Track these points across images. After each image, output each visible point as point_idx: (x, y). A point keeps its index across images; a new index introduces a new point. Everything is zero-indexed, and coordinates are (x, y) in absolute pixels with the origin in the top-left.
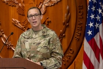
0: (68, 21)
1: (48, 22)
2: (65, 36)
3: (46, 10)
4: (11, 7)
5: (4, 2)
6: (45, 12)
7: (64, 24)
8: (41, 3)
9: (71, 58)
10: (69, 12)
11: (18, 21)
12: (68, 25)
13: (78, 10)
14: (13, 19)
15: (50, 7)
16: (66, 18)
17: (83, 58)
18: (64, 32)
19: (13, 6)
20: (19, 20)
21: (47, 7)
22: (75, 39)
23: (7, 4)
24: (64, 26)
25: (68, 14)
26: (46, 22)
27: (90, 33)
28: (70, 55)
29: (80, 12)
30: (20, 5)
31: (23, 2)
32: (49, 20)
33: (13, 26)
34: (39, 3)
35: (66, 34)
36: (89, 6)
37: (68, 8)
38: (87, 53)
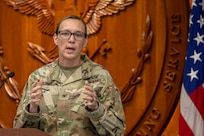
0: (149, 48)
1: (105, 50)
2: (141, 81)
3: (101, 25)
4: (26, 17)
5: (11, 6)
6: (100, 29)
7: (140, 55)
8: (90, 8)
9: (154, 130)
10: (150, 28)
11: (39, 48)
12: (149, 58)
13: (170, 24)
14: (31, 44)
15: (109, 18)
16: (143, 43)
17: (178, 130)
18: (140, 73)
19: (29, 15)
20: (42, 46)
21: (102, 17)
22: (162, 87)
23: (18, 10)
24: (139, 60)
25: (149, 33)
26: (101, 51)
27: (193, 75)
28: (152, 123)
29: (173, 29)
30: (45, 12)
31: (53, 7)
32: (108, 46)
33: (30, 59)
34: (87, 9)
35: (145, 77)
36: (192, 17)
37: (148, 19)
38: (186, 119)
